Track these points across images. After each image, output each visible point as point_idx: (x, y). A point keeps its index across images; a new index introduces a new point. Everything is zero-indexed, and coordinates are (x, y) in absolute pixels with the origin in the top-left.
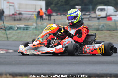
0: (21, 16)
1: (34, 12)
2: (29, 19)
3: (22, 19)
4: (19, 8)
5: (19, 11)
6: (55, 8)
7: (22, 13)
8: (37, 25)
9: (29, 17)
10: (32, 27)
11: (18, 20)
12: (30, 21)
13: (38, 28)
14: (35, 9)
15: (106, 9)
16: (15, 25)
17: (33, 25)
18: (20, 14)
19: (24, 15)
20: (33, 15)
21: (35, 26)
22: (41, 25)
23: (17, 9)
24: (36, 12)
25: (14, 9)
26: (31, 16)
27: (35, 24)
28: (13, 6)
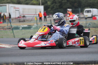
0: (24, 18)
1: (35, 15)
2: (31, 20)
3: (25, 20)
4: (23, 12)
5: (23, 14)
6: (52, 11)
7: (26, 16)
8: (37, 25)
10: (34, 26)
11: (22, 21)
12: (31, 22)
13: (38, 27)
14: (36, 13)
15: (92, 11)
16: (20, 25)
17: (34, 25)
18: (24, 17)
19: (27, 17)
20: (34, 17)
21: (35, 25)
22: (40, 25)
23: (22, 13)
24: (36, 15)
25: (19, 13)
26: (32, 18)
27: (35, 24)
28: (18, 10)
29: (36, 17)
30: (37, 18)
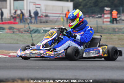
0: (47, 18)
1: (61, 14)
2: (56, 22)
3: (48, 21)
4: (46, 10)
5: (46, 13)
7: (49, 15)
9: (56, 20)
11: (44, 22)
12: (56, 23)
14: (63, 11)
16: (41, 28)
18: (46, 16)
19: (51, 17)
20: (60, 18)
23: (44, 11)
24: (63, 14)
26: (58, 19)
28: (39, 8)
29: (63, 17)
30: (63, 19)
